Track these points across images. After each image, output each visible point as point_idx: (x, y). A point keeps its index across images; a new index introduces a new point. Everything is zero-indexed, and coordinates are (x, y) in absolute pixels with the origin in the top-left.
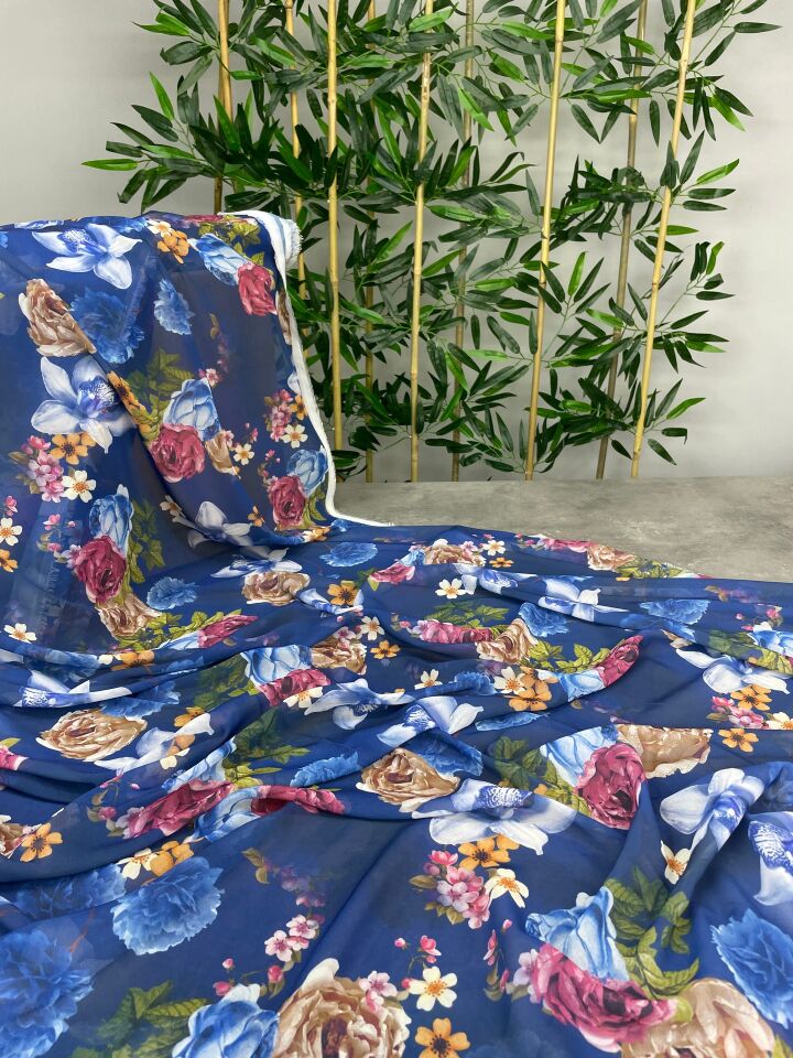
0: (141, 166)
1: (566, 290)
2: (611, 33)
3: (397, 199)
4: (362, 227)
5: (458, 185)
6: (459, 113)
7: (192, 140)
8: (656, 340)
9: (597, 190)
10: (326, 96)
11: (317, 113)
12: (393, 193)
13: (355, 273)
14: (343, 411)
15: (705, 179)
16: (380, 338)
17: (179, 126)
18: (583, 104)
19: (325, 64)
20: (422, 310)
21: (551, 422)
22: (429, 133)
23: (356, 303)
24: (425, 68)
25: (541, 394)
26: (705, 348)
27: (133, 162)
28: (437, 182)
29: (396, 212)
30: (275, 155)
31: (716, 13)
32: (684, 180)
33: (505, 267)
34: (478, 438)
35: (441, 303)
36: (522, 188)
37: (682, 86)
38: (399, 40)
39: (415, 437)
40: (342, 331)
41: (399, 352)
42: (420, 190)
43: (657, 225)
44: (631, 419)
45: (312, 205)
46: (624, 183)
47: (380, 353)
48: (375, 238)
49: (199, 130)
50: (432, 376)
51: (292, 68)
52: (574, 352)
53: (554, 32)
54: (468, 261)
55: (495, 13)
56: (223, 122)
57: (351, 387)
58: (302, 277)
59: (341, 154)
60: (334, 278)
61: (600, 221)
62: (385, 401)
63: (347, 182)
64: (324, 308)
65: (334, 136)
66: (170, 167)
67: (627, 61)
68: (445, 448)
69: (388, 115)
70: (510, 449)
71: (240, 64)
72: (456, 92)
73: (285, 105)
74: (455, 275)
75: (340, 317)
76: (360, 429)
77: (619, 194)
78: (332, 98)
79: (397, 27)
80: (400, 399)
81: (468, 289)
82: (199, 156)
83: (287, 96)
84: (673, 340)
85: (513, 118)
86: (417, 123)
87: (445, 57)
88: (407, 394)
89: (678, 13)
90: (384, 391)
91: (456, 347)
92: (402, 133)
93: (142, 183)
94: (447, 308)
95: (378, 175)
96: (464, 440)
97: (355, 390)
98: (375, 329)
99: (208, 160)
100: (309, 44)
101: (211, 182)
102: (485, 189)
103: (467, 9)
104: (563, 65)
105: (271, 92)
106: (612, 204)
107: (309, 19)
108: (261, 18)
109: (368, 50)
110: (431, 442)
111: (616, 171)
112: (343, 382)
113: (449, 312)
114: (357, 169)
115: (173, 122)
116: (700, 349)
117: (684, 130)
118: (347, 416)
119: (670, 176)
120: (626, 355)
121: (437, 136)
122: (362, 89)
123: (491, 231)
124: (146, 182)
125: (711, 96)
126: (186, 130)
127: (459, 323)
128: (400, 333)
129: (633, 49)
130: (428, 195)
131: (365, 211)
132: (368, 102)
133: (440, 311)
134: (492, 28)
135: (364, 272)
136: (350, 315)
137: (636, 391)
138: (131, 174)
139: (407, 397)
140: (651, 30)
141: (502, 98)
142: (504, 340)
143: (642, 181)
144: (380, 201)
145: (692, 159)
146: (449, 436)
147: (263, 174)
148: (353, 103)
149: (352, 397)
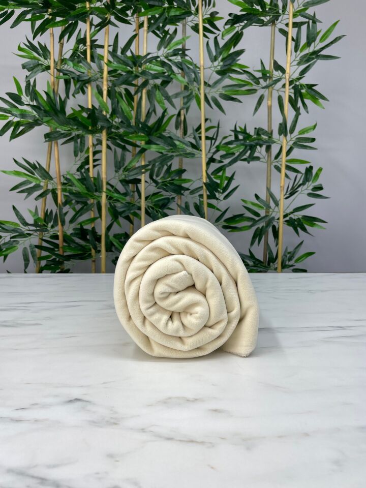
15: (302, 132)
17: (25, 98)
27: (6, 116)
32: (291, 132)
37: (287, 86)
61: (247, 155)
73: (84, 94)
82: (35, 112)
83: (85, 88)
115: (22, 97)
116: (312, 226)
125: (304, 91)
131: (122, 144)
145: (294, 122)
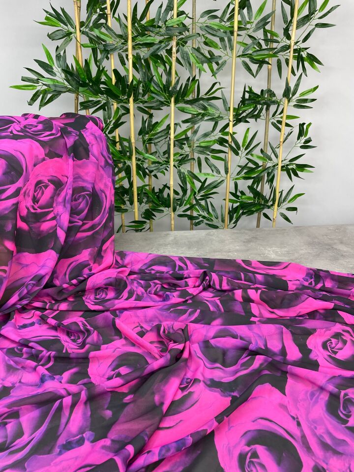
0: (38, 88)
1: (241, 146)
2: (259, 27)
3: (162, 103)
4: (146, 117)
5: (190, 98)
6: (190, 64)
7: (63, 75)
8: (282, 167)
9: (254, 100)
10: (127, 55)
11: (123, 63)
12: (160, 101)
13: (143, 138)
14: (138, 201)
15: (303, 94)
16: (155, 168)
17: (57, 69)
18: (247, 60)
19: (126, 41)
20: (175, 155)
21: (235, 205)
22: (176, 73)
23: (143, 152)
24: (174, 43)
25: (230, 193)
26: (304, 171)
27: (35, 86)
28: (180, 96)
29: (162, 109)
30: (103, 83)
31: (307, 18)
32: (293, 95)
33: (212, 134)
34: (201, 213)
35: (184, 151)
36: (219, 98)
37: (292, 52)
38: (161, 30)
39: (172, 214)
40: (137, 165)
41: (164, 174)
42: (173, 99)
43: (282, 115)
44: (271, 203)
45: (122, 106)
46: (266, 97)
47: (156, 175)
48: (152, 122)
49: (67, 71)
50: (179, 185)
51: (111, 42)
52: (245, 173)
53: (233, 27)
54: (195, 132)
55: (206, 18)
56: (78, 67)
57: (142, 190)
58: (117, 140)
59: (135, 83)
60: (133, 140)
61: (256, 113)
62: (158, 197)
63: (138, 96)
64: (128, 154)
65: (131, 74)
66: (53, 88)
67: (266, 40)
68: (187, 218)
69: (156, 65)
70: (217, 218)
71: (85, 40)
72: (188, 54)
73: (108, 60)
74: (190, 139)
75: (136, 158)
76: (147, 210)
77: (264, 101)
78: (130, 57)
79: (160, 24)
80: (165, 196)
81: (195, 145)
82: (66, 83)
83: (109, 55)
84: (290, 167)
85: (215, 66)
86: (170, 68)
87: (183, 38)
88: (168, 194)
89: (289, 18)
90: (158, 192)
91: (191, 172)
92: (164, 73)
93: (39, 96)
94: (186, 153)
95: (152, 92)
96: (195, 214)
97: (144, 192)
98: (152, 164)
99: (71, 85)
100: (119, 31)
101: (73, 95)
102: (202, 99)
103: (193, 16)
104: (238, 42)
105: (101, 53)
106: (261, 106)
107: (119, 20)
108: (96, 19)
109: (147, 34)
110: (180, 216)
111: (262, 91)
112: (138, 188)
113: (187, 155)
114: (143, 90)
115: (54, 67)
116: (302, 171)
117: (293, 72)
118: (140, 204)
119: (287, 93)
120: (269, 174)
121: (181, 75)
122: (144, 53)
123: (206, 118)
124: (41, 95)
125: (305, 57)
126: (60, 72)
127: (192, 161)
128: (165, 166)
129: (269, 35)
130: (176, 102)
131: (147, 109)
132: (147, 59)
133: (183, 155)
134: (205, 25)
135: (147, 137)
136: (141, 157)
137: (273, 191)
138: (34, 92)
139: (169, 195)
140: (277, 27)
141: (210, 57)
142: (213, 168)
143: (274, 95)
144: (154, 105)
145: (297, 85)
146: (188, 213)
147: (97, 92)
148: (140, 59)
149: (142, 195)
